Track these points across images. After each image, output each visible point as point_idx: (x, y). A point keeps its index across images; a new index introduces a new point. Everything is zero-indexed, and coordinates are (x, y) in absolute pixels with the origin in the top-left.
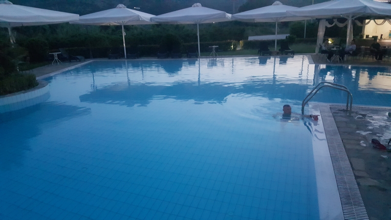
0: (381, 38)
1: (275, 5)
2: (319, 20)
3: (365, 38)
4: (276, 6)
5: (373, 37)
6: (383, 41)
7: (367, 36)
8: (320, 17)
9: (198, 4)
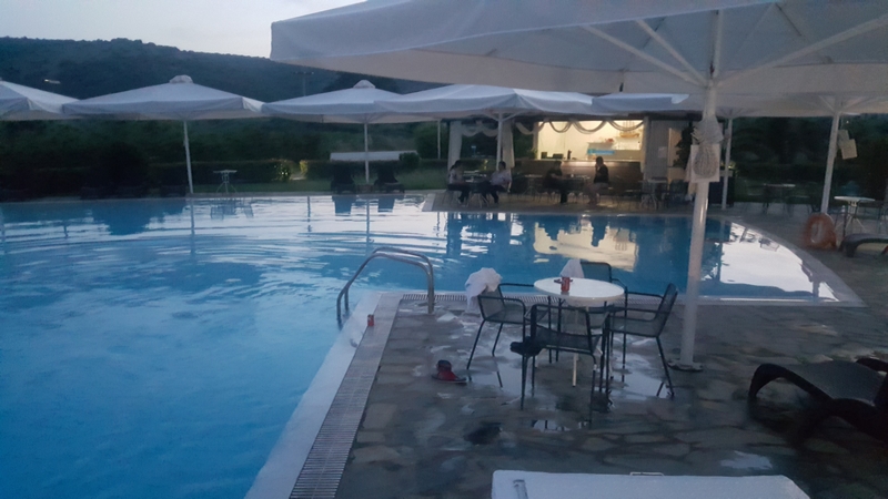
0: (569, 157)
1: (359, 87)
2: (448, 122)
3: (539, 157)
4: (361, 90)
5: (555, 156)
6: (572, 163)
7: (544, 155)
8: (448, 117)
9: (184, 77)
